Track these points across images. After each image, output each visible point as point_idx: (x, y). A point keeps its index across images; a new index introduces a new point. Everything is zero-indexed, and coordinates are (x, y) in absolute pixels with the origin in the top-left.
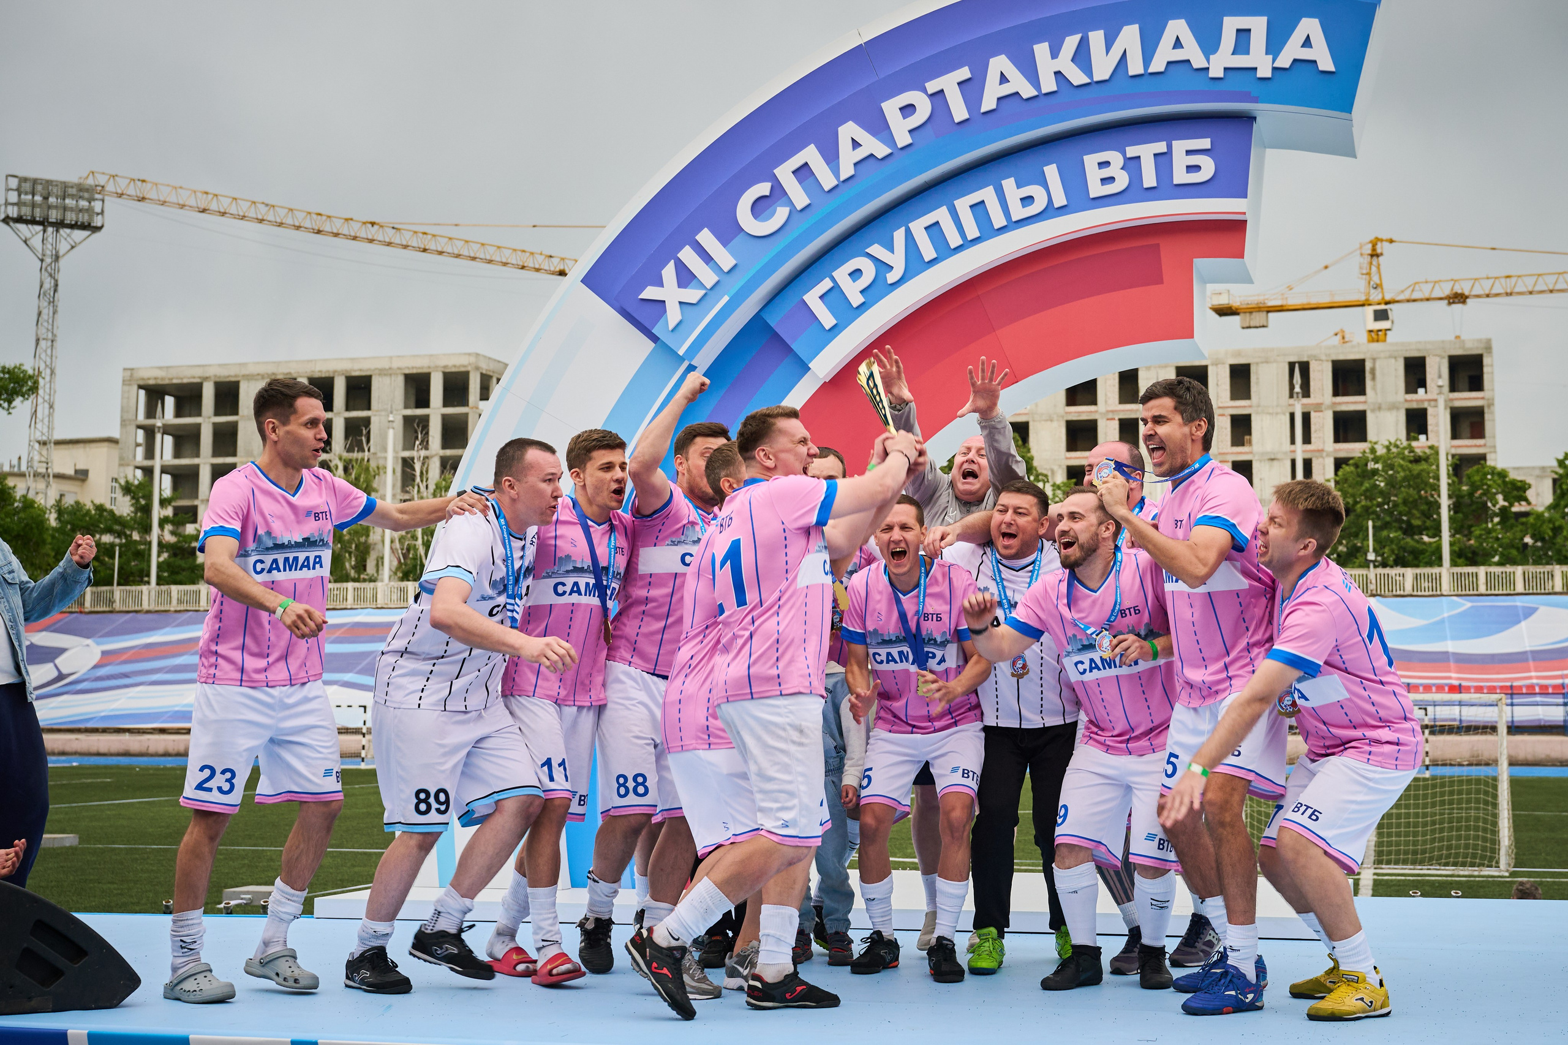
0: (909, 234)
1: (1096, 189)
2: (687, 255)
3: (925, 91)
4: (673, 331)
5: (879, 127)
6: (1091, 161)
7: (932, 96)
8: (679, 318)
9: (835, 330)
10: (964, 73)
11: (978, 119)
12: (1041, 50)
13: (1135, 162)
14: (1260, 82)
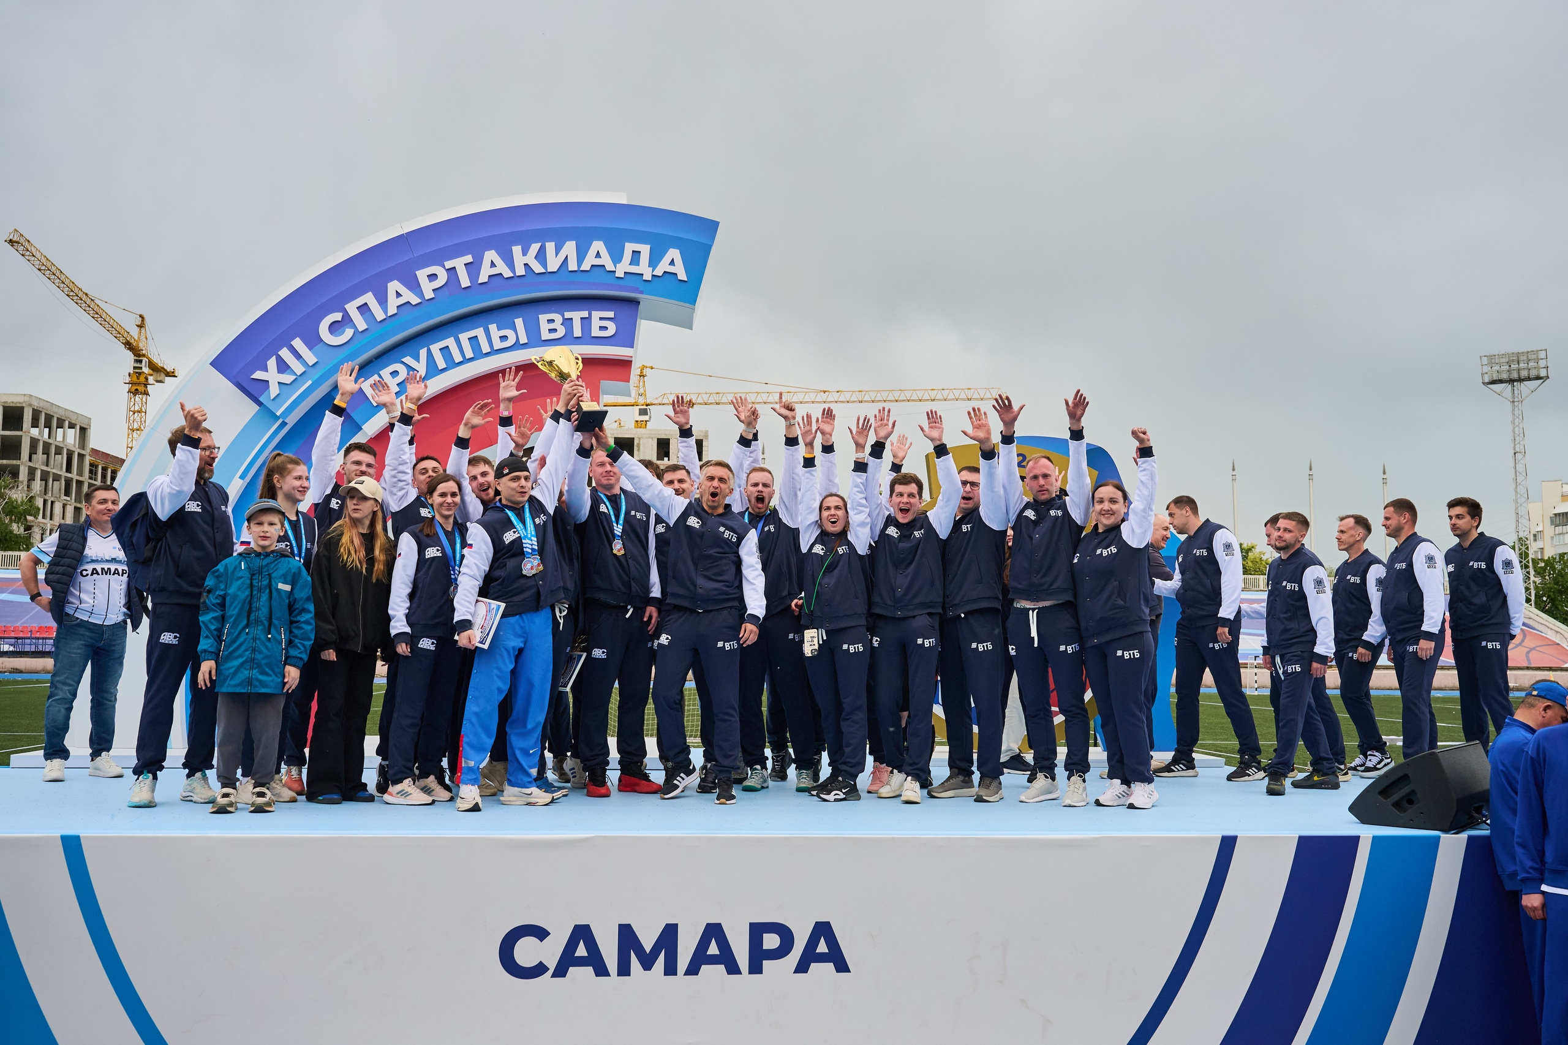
0: (429, 352)
1: (546, 335)
2: (285, 353)
3: (444, 267)
4: (273, 399)
5: (414, 285)
6: (543, 318)
7: (448, 270)
8: (278, 392)
10: (469, 258)
11: (476, 286)
12: (517, 250)
13: (569, 322)
14: (644, 282)
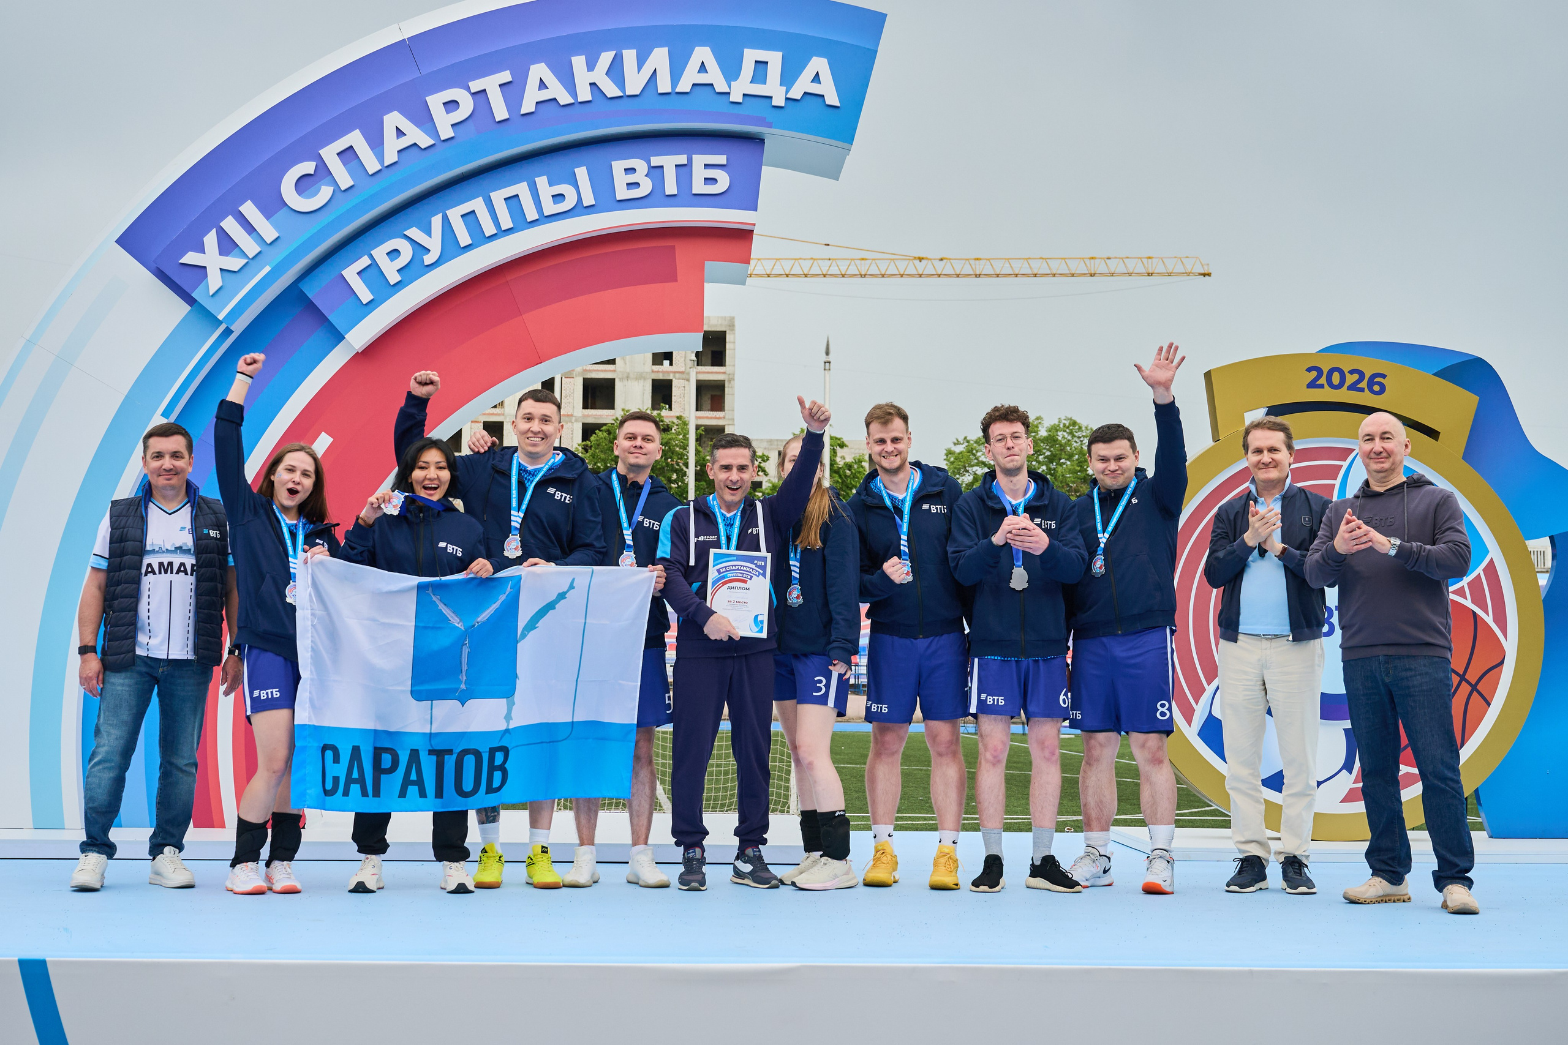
0: (446, 220)
2: (230, 224)
3: (468, 89)
4: (213, 295)
5: (424, 119)
6: (618, 166)
7: (474, 94)
8: (221, 284)
9: (372, 305)
10: (506, 76)
11: (518, 118)
12: (579, 62)
13: (658, 171)
14: (773, 109)
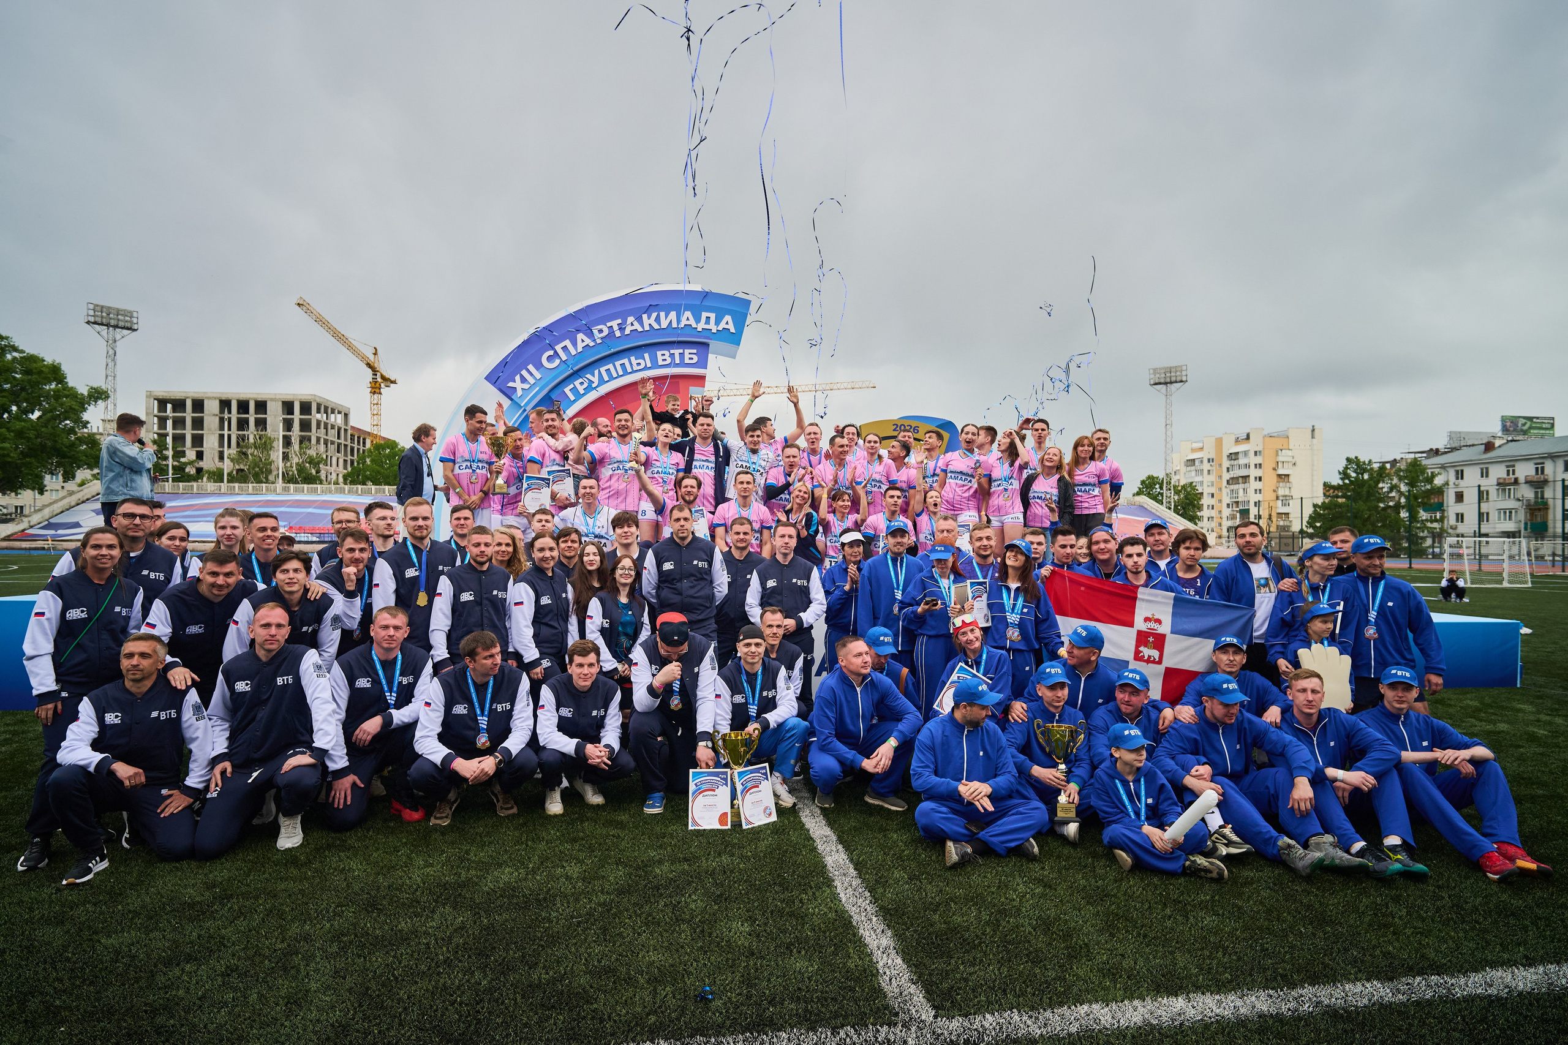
0: (600, 372)
1: (661, 363)
2: (524, 372)
3: (606, 326)
4: (519, 397)
6: (659, 353)
7: (609, 327)
8: (522, 393)
9: (575, 401)
11: (623, 336)
14: (712, 334)
